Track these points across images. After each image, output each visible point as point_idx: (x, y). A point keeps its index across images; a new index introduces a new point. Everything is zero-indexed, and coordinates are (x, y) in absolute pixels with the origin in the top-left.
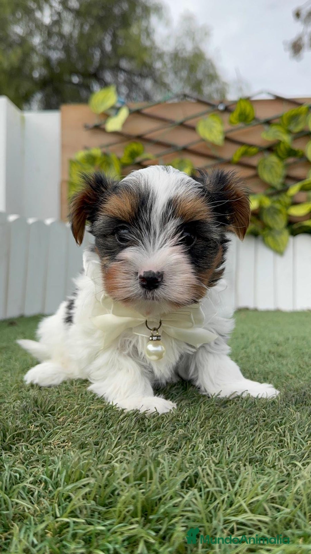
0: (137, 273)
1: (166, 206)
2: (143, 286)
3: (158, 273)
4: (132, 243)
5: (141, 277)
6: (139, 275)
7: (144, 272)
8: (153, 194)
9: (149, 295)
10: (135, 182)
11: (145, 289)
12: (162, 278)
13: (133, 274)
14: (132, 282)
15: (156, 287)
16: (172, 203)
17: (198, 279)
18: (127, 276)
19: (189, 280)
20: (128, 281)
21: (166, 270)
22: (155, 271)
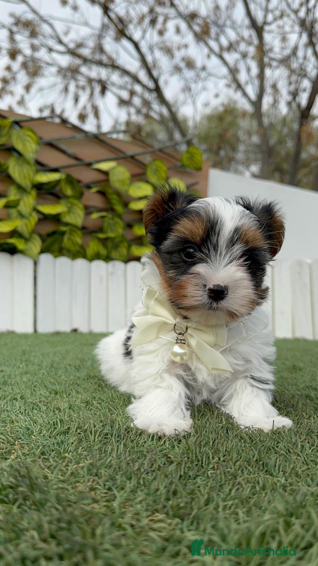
0: (205, 286)
1: (232, 233)
2: (210, 297)
3: (225, 286)
4: (202, 261)
5: (210, 290)
6: (207, 288)
7: (213, 285)
8: (221, 221)
9: (215, 305)
10: (203, 208)
11: (211, 300)
12: (228, 291)
13: (201, 286)
14: (201, 293)
15: (222, 298)
16: (237, 230)
17: (256, 294)
18: (197, 288)
19: (249, 294)
20: (197, 292)
21: (230, 285)
22: (222, 284)
